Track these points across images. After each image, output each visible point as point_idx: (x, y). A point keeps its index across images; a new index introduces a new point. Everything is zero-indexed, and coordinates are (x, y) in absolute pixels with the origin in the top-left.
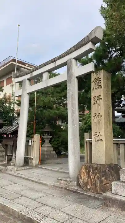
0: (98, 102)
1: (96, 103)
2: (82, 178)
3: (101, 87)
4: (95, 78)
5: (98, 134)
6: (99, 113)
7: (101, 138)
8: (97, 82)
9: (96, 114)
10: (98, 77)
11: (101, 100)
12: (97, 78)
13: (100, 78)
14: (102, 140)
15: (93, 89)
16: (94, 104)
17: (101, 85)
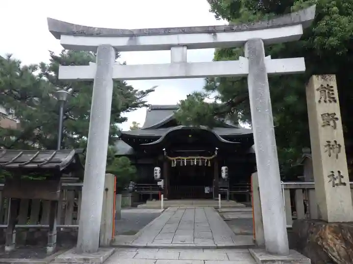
0: (332, 123)
1: (329, 125)
2: (334, 249)
3: (335, 101)
4: (322, 85)
5: (336, 174)
6: (335, 142)
7: (343, 181)
8: (327, 91)
9: (329, 142)
10: (328, 85)
11: (336, 122)
12: (326, 86)
13: (332, 87)
14: (344, 184)
15: (320, 101)
16: (323, 126)
17: (334, 98)
